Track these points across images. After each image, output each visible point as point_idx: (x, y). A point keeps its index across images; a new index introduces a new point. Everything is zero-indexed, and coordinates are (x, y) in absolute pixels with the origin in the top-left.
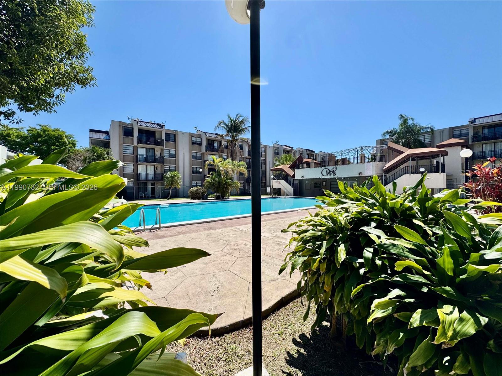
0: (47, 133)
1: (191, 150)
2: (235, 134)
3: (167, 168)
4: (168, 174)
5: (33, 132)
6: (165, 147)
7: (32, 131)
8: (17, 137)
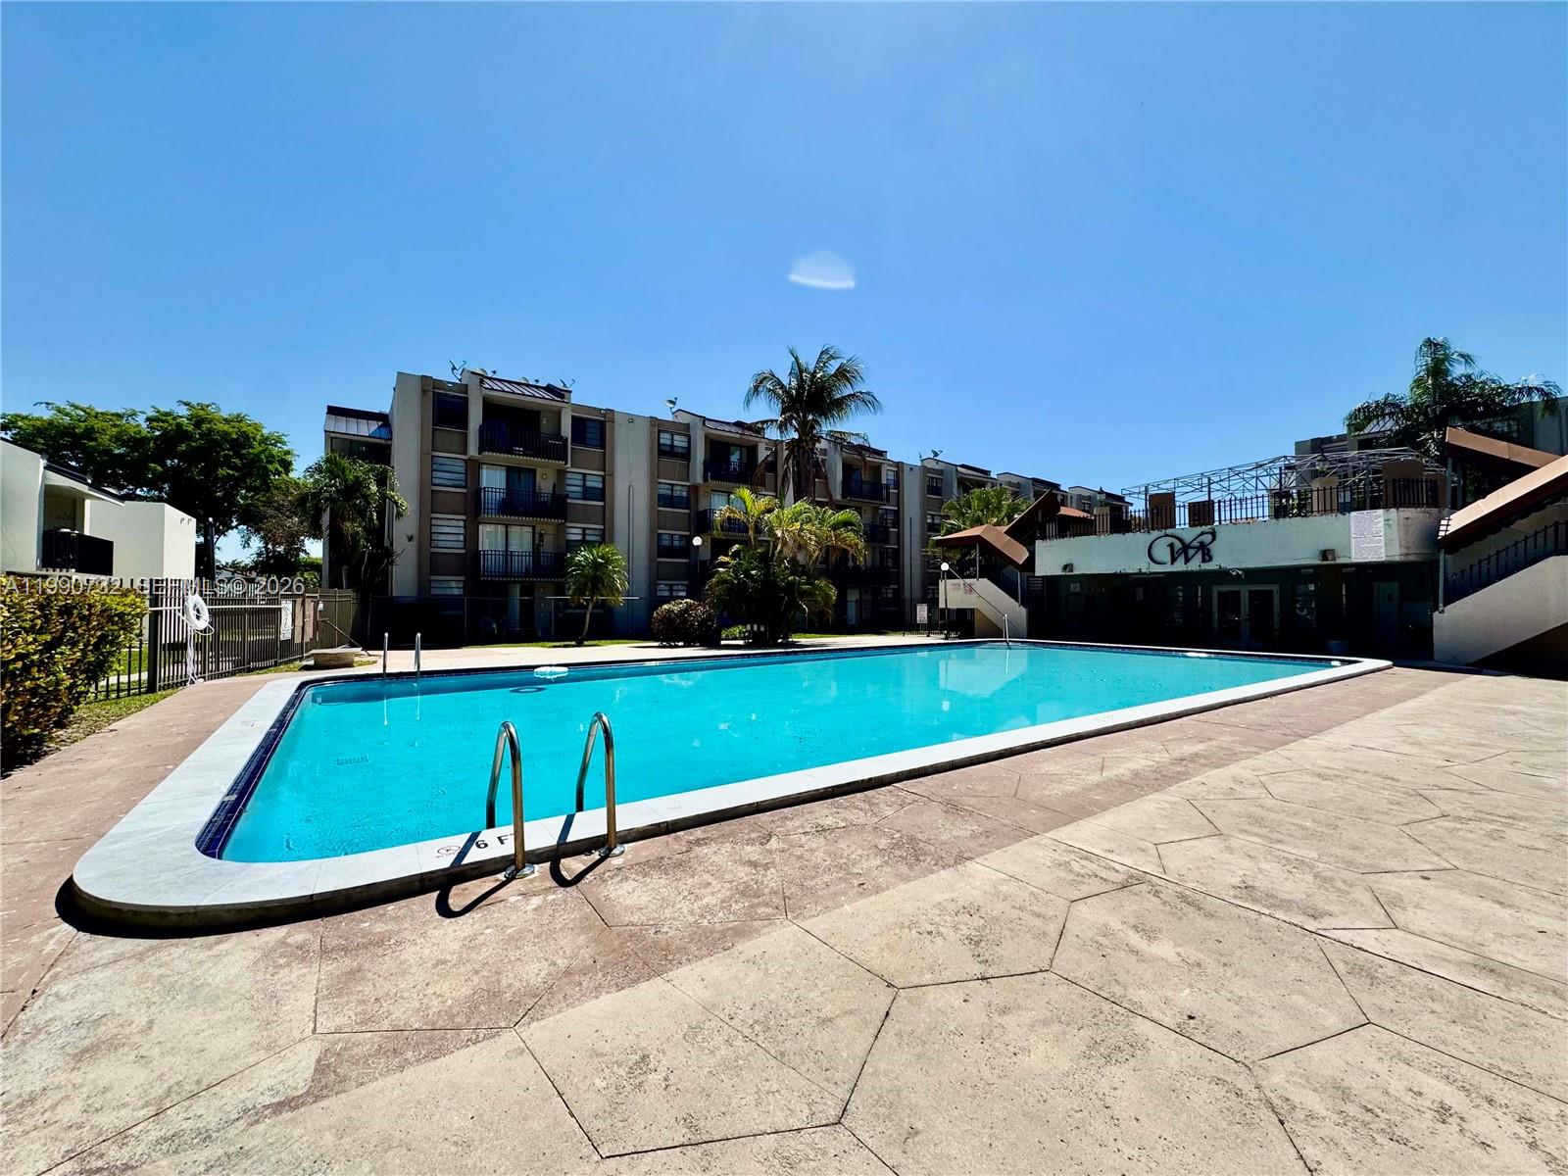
0: (205, 427)
1: (655, 475)
2: (810, 417)
3: (574, 534)
4: (583, 556)
5: (166, 424)
6: (569, 465)
7: (163, 421)
8: (118, 439)
